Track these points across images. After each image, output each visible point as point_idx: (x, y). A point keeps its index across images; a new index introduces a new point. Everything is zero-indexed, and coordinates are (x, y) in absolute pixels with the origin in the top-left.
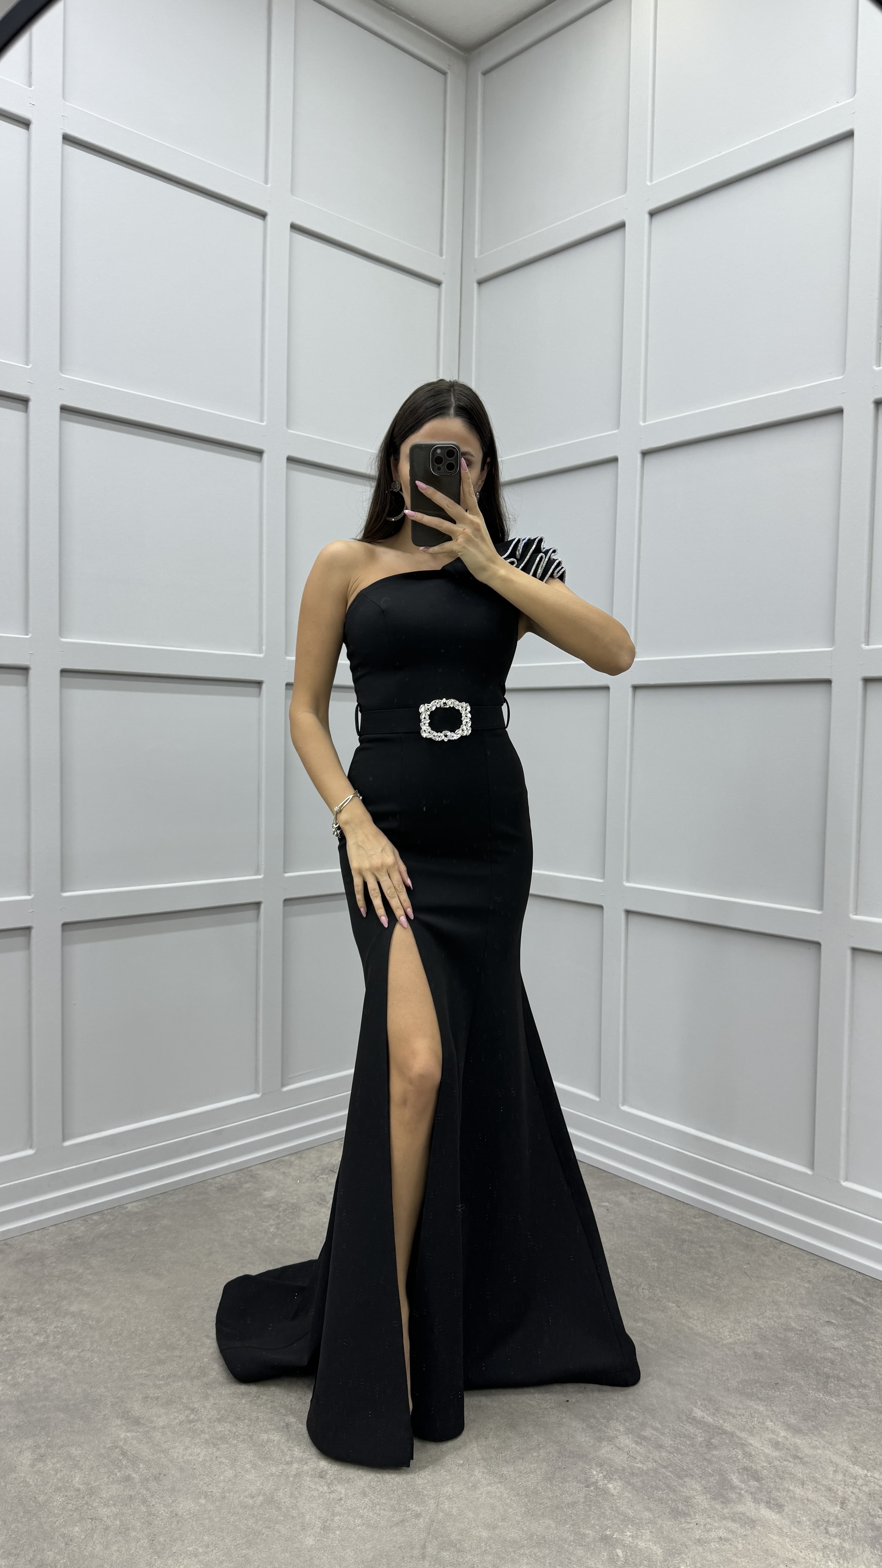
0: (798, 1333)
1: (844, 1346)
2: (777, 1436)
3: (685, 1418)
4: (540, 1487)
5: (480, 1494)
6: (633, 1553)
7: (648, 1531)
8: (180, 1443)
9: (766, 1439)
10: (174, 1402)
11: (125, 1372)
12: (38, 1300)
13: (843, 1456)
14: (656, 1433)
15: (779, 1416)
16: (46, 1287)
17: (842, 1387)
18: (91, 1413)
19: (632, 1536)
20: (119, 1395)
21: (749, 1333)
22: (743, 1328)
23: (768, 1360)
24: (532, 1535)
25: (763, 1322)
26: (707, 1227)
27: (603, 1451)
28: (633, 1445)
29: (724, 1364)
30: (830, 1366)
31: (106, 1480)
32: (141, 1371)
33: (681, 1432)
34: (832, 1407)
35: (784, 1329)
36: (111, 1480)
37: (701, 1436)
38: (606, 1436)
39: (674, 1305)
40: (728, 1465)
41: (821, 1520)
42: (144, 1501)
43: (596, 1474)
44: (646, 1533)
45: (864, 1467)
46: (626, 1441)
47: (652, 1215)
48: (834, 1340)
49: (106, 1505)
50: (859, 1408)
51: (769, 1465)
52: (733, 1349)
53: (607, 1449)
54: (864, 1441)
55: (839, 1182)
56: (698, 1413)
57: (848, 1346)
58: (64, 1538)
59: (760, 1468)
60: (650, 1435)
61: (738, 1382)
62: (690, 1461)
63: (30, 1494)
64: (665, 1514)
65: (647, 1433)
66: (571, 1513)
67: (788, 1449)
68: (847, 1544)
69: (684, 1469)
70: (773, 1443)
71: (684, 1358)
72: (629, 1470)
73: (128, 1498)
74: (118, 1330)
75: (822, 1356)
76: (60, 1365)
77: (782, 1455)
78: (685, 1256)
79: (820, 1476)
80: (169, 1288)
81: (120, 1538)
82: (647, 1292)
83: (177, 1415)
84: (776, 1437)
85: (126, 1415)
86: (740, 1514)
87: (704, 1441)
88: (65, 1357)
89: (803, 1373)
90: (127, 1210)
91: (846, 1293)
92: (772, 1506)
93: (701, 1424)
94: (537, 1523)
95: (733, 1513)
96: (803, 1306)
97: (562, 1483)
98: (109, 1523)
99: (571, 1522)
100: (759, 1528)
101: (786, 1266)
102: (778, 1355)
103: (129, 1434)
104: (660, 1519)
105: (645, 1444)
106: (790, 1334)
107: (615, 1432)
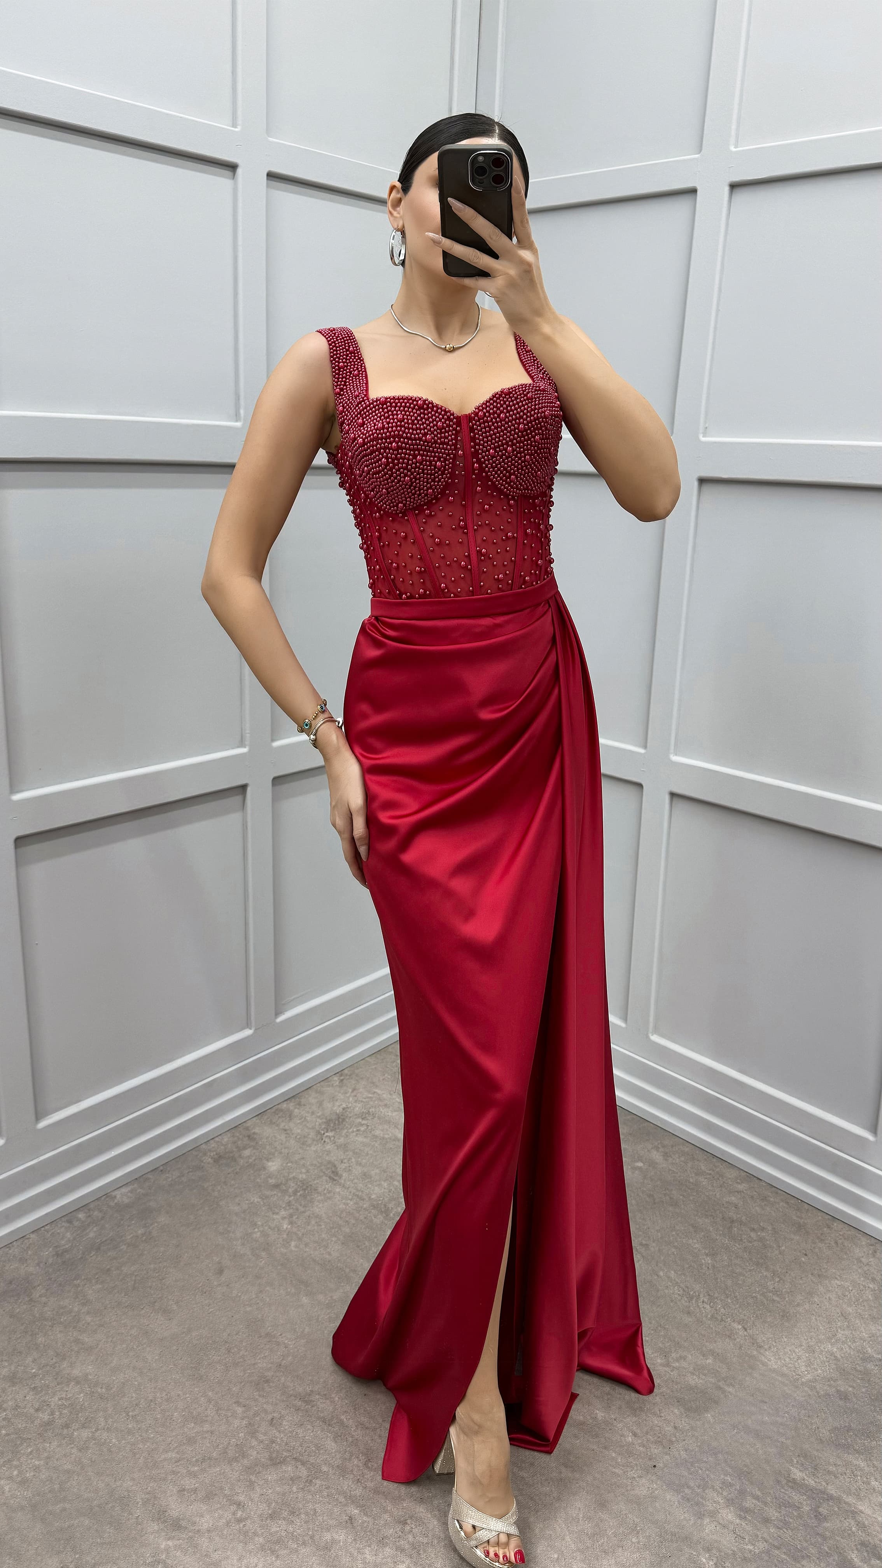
3: (785, 1481)
11: (151, 1457)
12: (33, 1360)
14: (758, 1504)
18: (121, 1516)
21: (826, 1365)
22: (819, 1360)
23: (854, 1400)
25: (838, 1347)
27: (707, 1531)
33: (785, 1501)
35: (861, 1358)
37: (807, 1504)
38: (706, 1510)
40: (844, 1541)
43: (706, 1562)
46: (728, 1515)
52: (815, 1388)
53: (711, 1528)
60: (753, 1506)
61: (830, 1431)
62: (802, 1538)
65: (749, 1503)
74: (133, 1399)
76: (73, 1451)
83: (221, 1513)
87: (811, 1510)
88: (77, 1440)
93: (803, 1488)
102: (863, 1393)
103: (170, 1543)
106: (869, 1365)
107: (714, 1505)
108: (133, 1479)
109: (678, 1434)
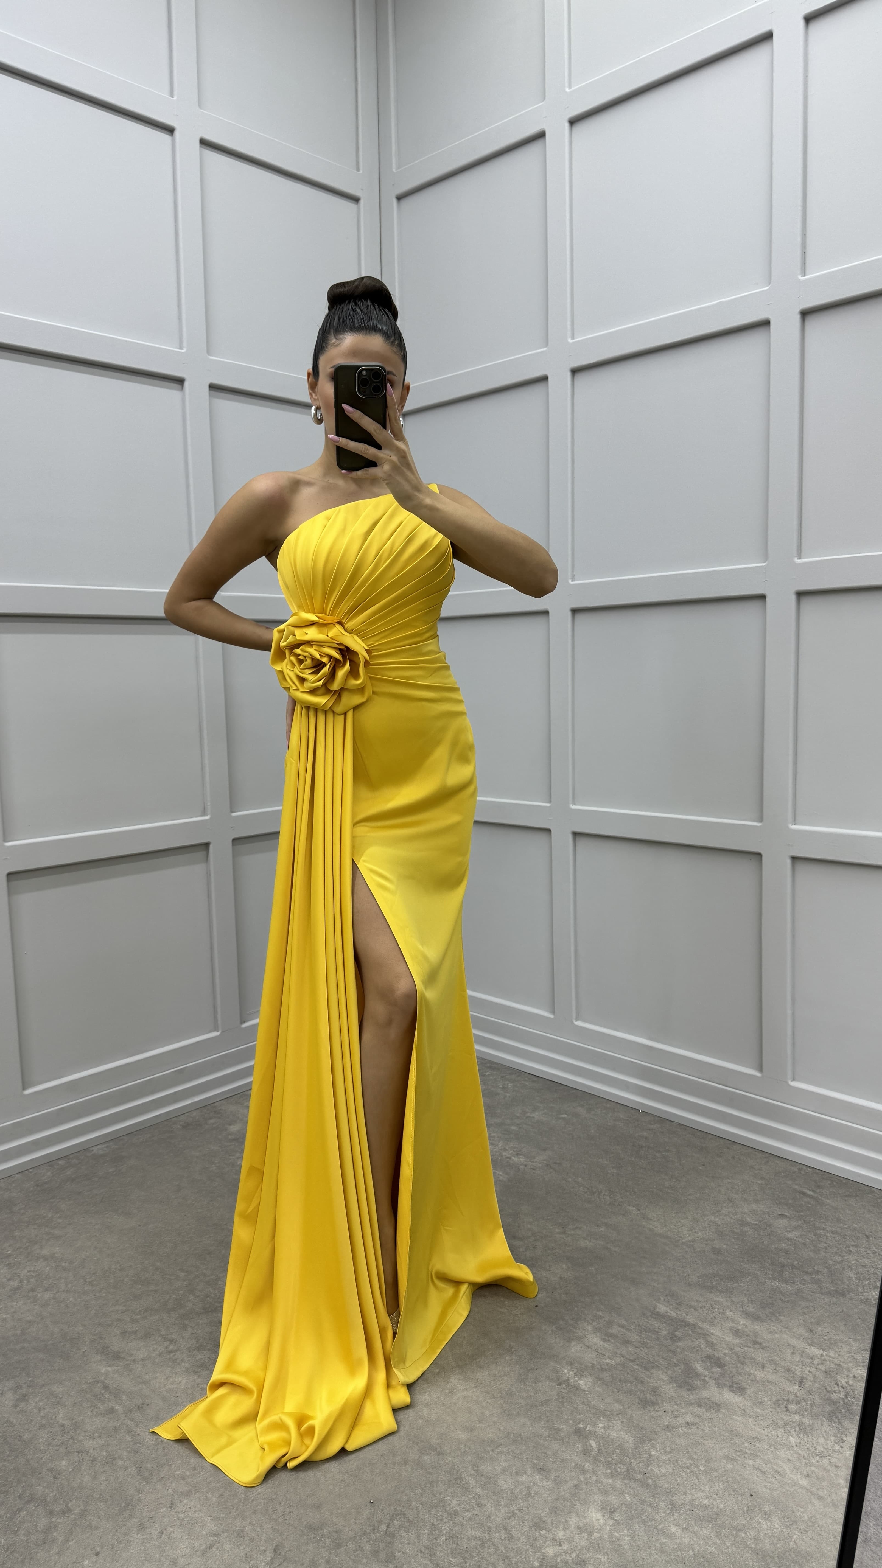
0: (753, 1226)
1: (797, 1236)
2: (737, 1324)
3: (650, 1314)
4: (514, 1388)
5: (457, 1399)
6: (605, 1443)
7: (619, 1422)
8: (161, 1374)
9: (727, 1328)
10: (153, 1334)
11: (102, 1310)
12: (9, 1246)
13: (799, 1339)
14: (622, 1330)
15: (738, 1305)
16: (16, 1233)
17: (797, 1274)
18: (71, 1351)
19: (604, 1428)
20: (97, 1332)
21: (707, 1230)
22: (700, 1226)
23: (726, 1254)
24: (509, 1434)
25: (720, 1219)
26: (663, 1132)
27: (572, 1351)
28: (602, 1343)
29: (684, 1261)
30: (784, 1256)
31: (90, 1414)
32: (117, 1308)
33: (647, 1327)
34: (788, 1294)
35: (740, 1224)
36: (95, 1413)
37: (666, 1330)
38: (575, 1336)
39: (634, 1208)
40: (692, 1355)
41: (782, 1399)
42: (129, 1432)
43: (567, 1372)
44: (618, 1423)
45: (820, 1347)
46: (595, 1340)
47: (609, 1124)
48: (787, 1231)
49: (92, 1438)
50: (813, 1293)
51: (731, 1352)
52: (692, 1246)
53: (577, 1348)
54: (818, 1324)
55: (787, 1082)
56: (662, 1308)
57: (801, 1236)
58: (52, 1473)
59: (722, 1355)
60: (617, 1332)
61: (698, 1277)
62: (656, 1354)
63: (15, 1433)
64: (634, 1405)
65: (614, 1330)
66: (545, 1411)
67: (747, 1335)
68: (807, 1419)
69: (651, 1362)
70: (734, 1331)
71: (647, 1258)
72: (598, 1366)
73: (113, 1429)
74: (91, 1270)
75: (777, 1247)
76: (36, 1307)
77: (743, 1342)
78: (642, 1161)
79: (779, 1359)
80: (140, 1225)
81: (107, 1468)
82: (608, 1198)
83: (156, 1347)
84: (736, 1326)
85: (105, 1351)
86: (705, 1399)
87: (669, 1334)
88: (40, 1299)
89: (759, 1264)
90: (92, 1153)
91: (797, 1187)
92: (735, 1389)
93: (664, 1318)
94: (513, 1422)
95: (699, 1399)
96: (757, 1201)
97: (536, 1383)
98: (96, 1455)
99: (546, 1419)
100: (724, 1411)
101: (739, 1165)
102: (735, 1249)
103: (110, 1369)
104: (630, 1409)
105: (613, 1341)
106: (746, 1229)
107: (583, 1332)
108: (84, 1325)
109: (562, 1283)
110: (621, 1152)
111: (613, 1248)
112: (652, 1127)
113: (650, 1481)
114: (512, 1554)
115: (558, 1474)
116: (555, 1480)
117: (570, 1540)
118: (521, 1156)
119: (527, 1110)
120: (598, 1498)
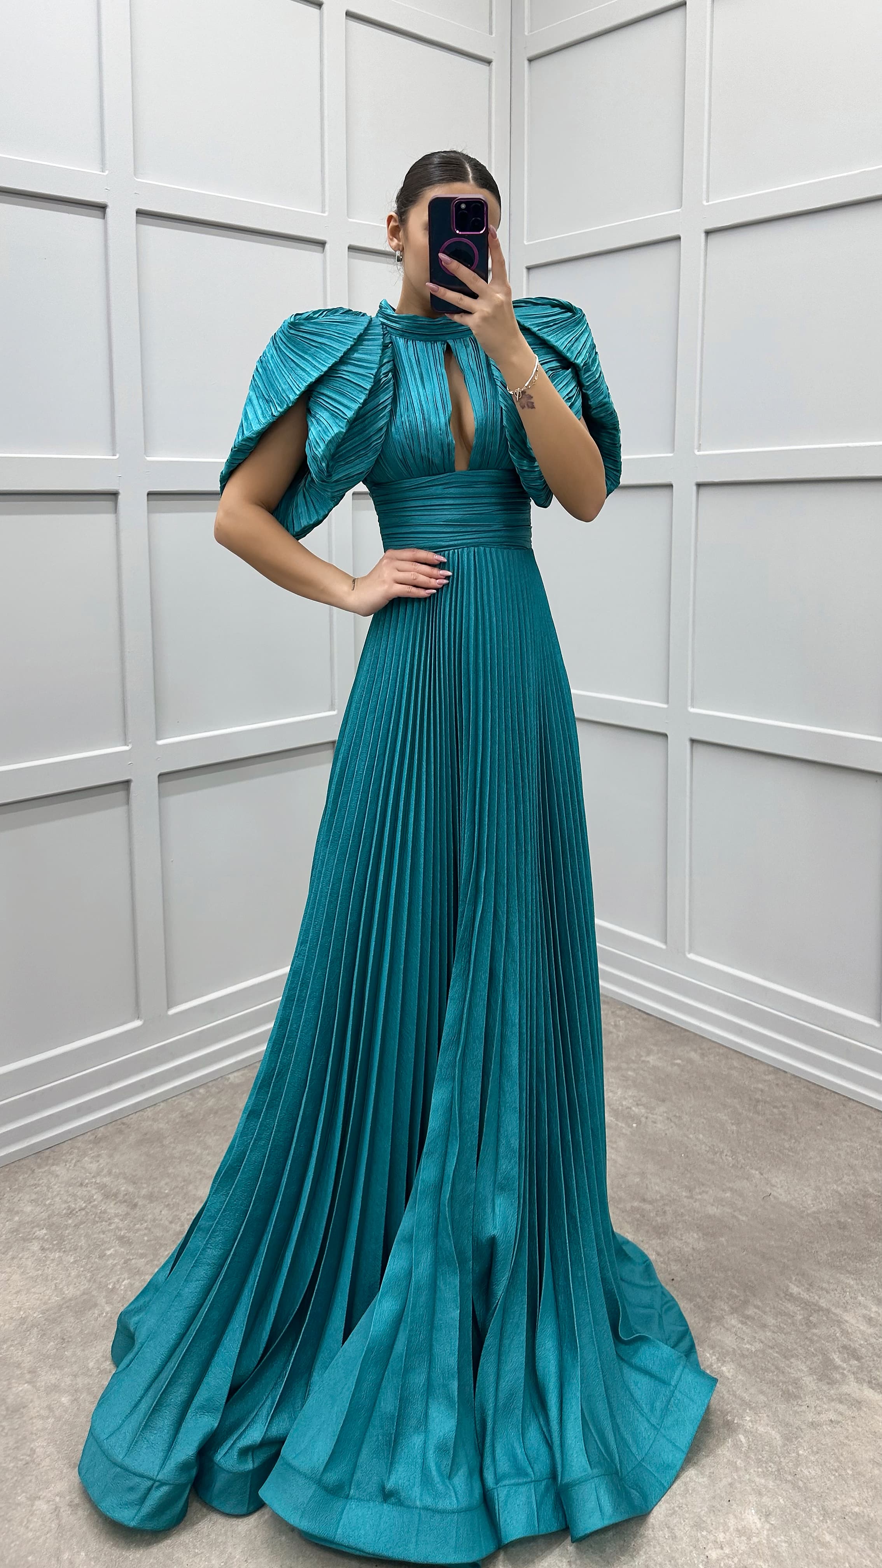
2: (870, 1311)
6: (754, 1438)
9: (860, 1315)
15: (869, 1290)
19: (752, 1422)
22: (824, 1196)
26: (777, 1085)
27: (712, 1333)
28: (740, 1325)
29: (811, 1235)
37: (800, 1314)
38: (715, 1316)
39: (757, 1172)
43: (710, 1357)
44: (764, 1417)
46: (733, 1321)
47: (724, 1073)
51: (866, 1343)
52: (818, 1219)
53: (716, 1331)
56: (794, 1289)
59: (858, 1346)
64: (778, 1397)
65: (751, 1311)
69: (789, 1350)
70: (867, 1320)
72: (739, 1352)
77: (877, 1332)
78: (760, 1117)
82: (731, 1159)
84: (869, 1313)
86: (846, 1394)
87: (804, 1318)
92: (873, 1385)
95: (839, 1394)
96: (876, 1169)
100: (865, 1409)
101: (856, 1126)
104: (774, 1402)
105: (750, 1324)
106: (870, 1201)
109: (695, 1255)
110: (738, 1106)
111: (741, 1217)
112: (767, 1078)
113: (801, 1484)
114: (677, 1556)
115: (712, 1470)
116: (710, 1477)
117: (730, 1543)
118: (640, 1107)
119: (642, 1053)
120: (753, 1498)
